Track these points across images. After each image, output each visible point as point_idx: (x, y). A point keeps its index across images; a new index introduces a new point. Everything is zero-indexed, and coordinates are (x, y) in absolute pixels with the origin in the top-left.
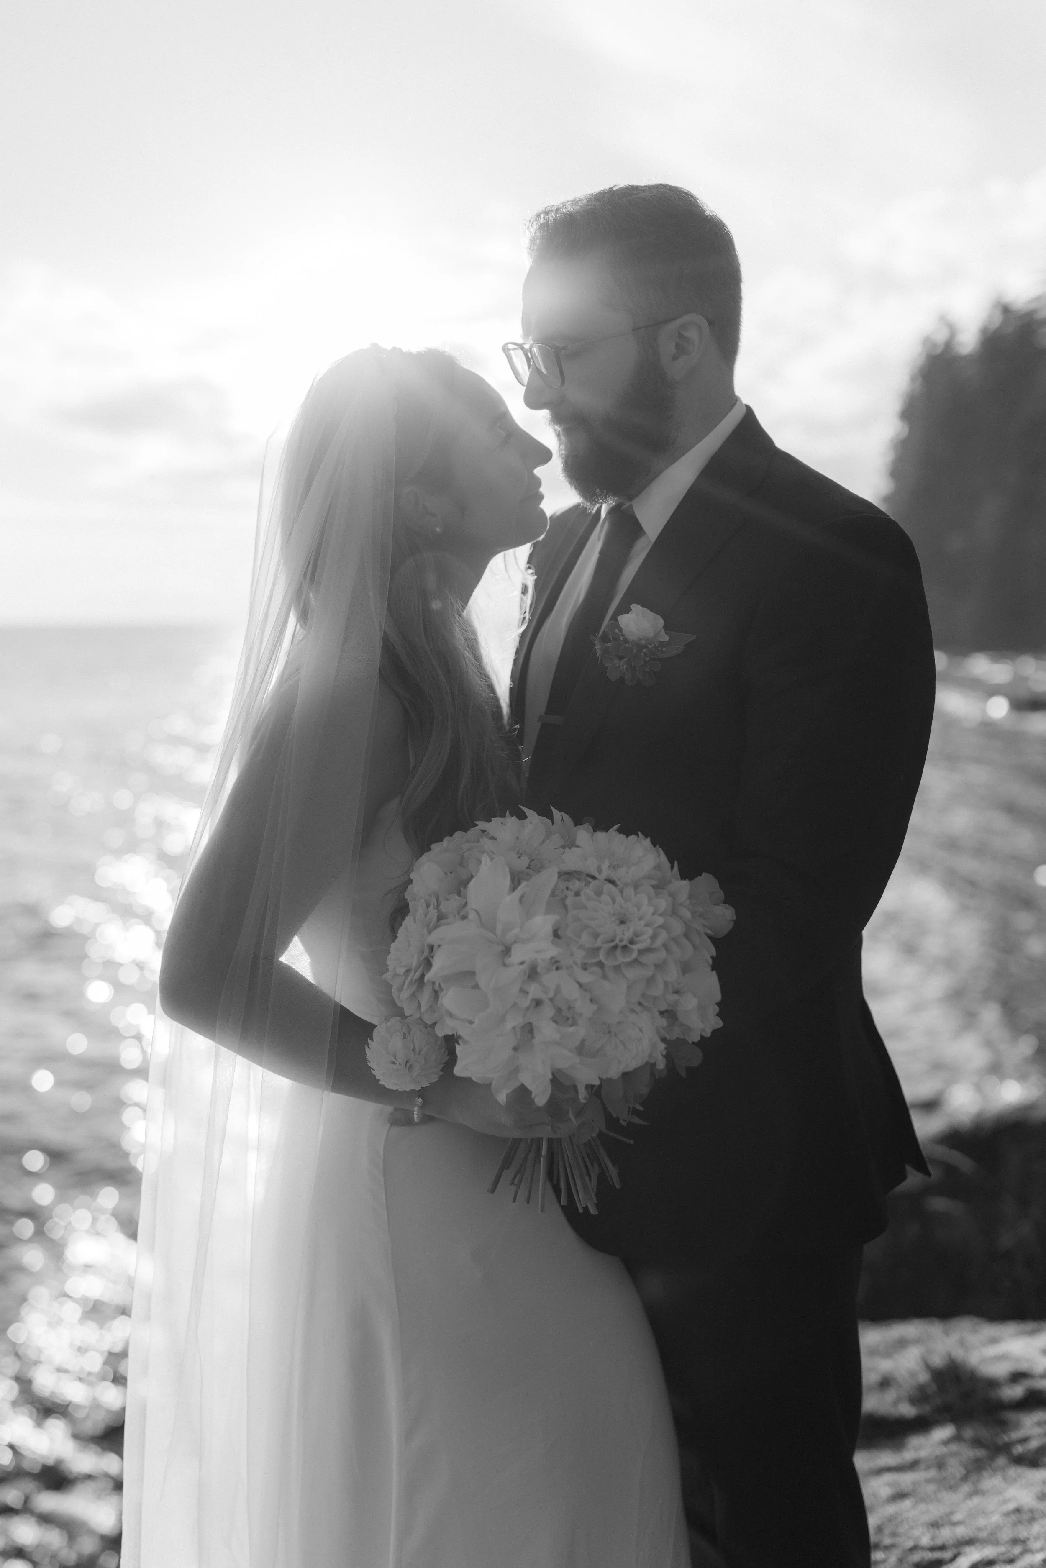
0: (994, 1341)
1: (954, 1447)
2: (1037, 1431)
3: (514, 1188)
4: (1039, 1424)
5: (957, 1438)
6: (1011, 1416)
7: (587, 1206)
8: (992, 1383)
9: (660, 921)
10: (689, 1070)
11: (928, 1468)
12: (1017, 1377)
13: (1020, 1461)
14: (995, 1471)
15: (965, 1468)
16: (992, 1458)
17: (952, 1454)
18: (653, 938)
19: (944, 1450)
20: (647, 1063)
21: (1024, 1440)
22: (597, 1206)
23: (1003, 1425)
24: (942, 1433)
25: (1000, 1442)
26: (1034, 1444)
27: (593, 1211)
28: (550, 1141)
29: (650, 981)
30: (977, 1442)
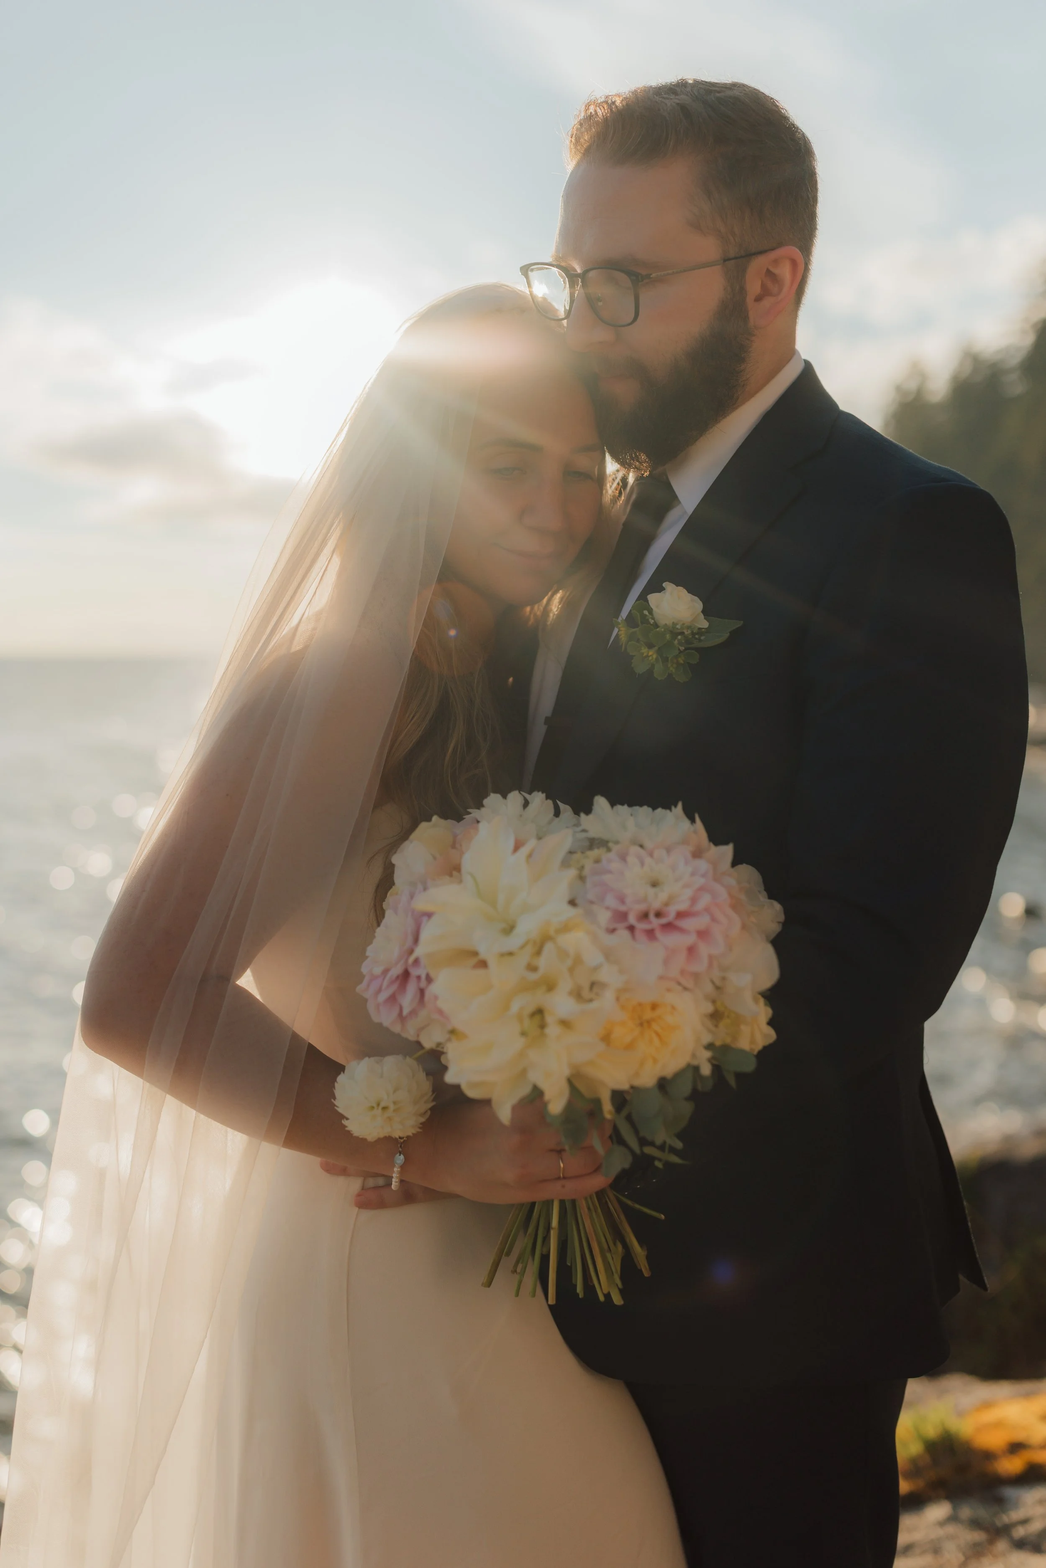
0: (987, 1405)
1: (950, 1529)
2: (1039, 1510)
3: (517, 1277)
4: (1041, 1502)
5: (953, 1519)
6: (1010, 1492)
7: (609, 1294)
8: (988, 1456)
9: (701, 881)
10: (739, 1076)
11: (923, 1552)
12: (1016, 1447)
13: (1021, 1545)
14: (995, 1556)
15: (964, 1554)
16: (991, 1542)
17: (950, 1537)
18: (694, 900)
19: (940, 1532)
20: (689, 1066)
21: (1025, 1522)
22: (622, 1292)
23: (1000, 1502)
24: (938, 1511)
25: (999, 1524)
26: (1035, 1527)
27: (617, 1300)
28: (562, 1203)
29: (691, 950)
30: (975, 1524)
